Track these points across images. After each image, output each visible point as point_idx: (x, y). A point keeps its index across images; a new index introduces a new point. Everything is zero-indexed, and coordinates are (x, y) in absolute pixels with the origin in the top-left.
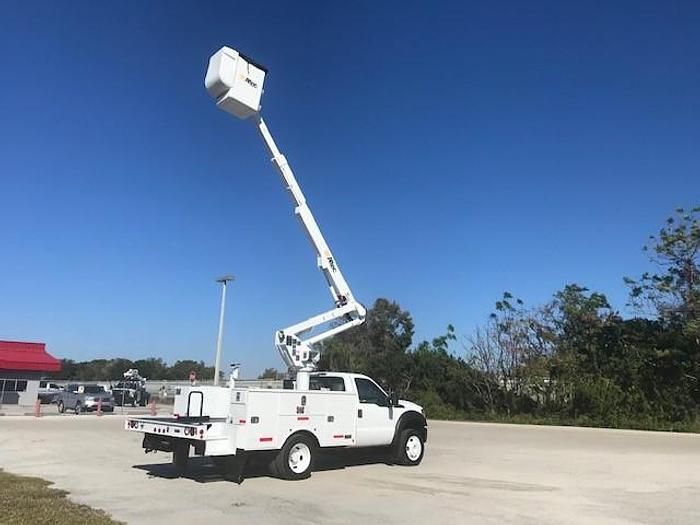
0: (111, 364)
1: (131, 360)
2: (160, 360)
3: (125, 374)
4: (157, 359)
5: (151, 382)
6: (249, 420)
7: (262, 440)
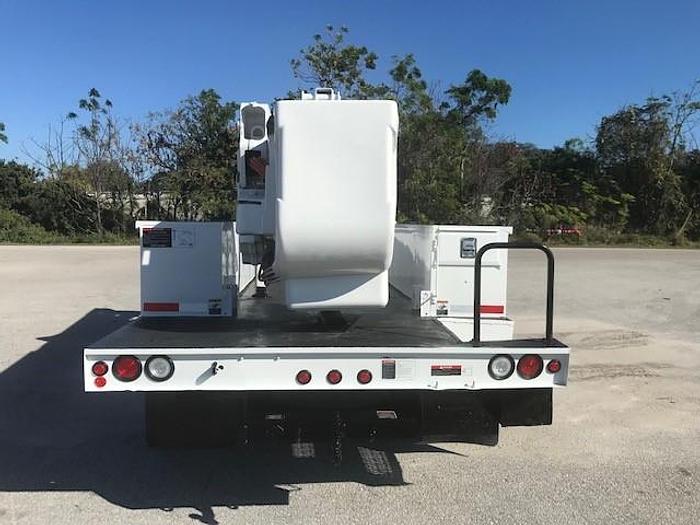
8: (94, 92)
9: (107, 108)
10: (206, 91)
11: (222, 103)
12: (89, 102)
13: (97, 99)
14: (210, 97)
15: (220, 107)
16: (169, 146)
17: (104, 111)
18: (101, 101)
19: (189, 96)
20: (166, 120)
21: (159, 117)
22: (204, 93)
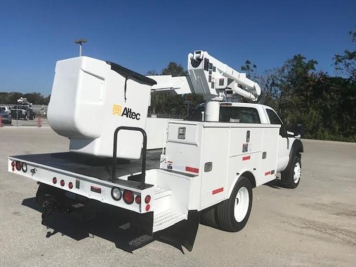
0: (11, 95)
1: (22, 93)
2: (39, 94)
3: (18, 101)
4: (37, 93)
5: (35, 106)
6: (202, 168)
7: (215, 192)
8: (248, 62)
9: (254, 69)
10: (297, 55)
11: (306, 61)
12: (246, 67)
13: (249, 65)
14: (298, 59)
15: (305, 63)
16: (277, 86)
17: (252, 71)
18: (251, 66)
19: (289, 59)
20: (273, 73)
21: (270, 72)
22: (295, 57)
